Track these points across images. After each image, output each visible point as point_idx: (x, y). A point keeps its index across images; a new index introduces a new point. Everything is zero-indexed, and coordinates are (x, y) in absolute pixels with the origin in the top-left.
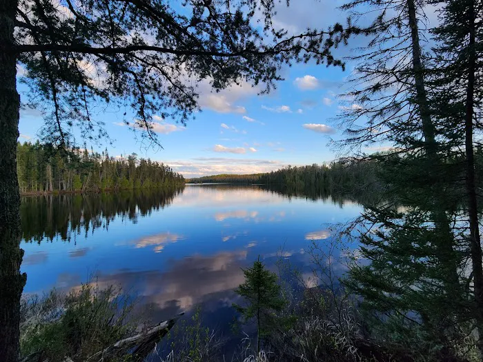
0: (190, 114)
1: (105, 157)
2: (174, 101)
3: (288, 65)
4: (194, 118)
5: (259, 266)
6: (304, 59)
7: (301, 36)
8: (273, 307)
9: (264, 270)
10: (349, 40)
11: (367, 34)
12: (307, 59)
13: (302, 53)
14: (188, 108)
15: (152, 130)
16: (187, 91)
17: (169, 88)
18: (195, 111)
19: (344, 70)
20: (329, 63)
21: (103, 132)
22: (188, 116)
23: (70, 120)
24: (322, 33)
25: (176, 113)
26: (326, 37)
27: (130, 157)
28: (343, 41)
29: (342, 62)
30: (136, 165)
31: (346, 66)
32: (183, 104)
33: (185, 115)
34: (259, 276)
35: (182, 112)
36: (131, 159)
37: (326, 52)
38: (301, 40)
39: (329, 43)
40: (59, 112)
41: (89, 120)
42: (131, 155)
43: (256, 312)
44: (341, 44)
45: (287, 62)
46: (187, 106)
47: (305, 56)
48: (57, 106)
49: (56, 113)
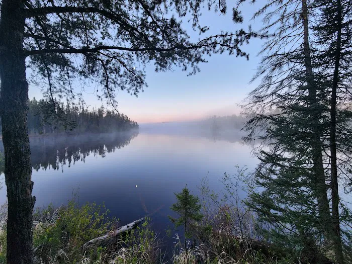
0: (140, 88)
1: (82, 110)
2: (129, 80)
3: (208, 55)
4: (143, 91)
5: (186, 192)
6: (220, 51)
7: (216, 36)
8: (195, 219)
9: (189, 194)
10: (249, 40)
11: (262, 38)
12: (222, 51)
13: (218, 47)
14: (138, 85)
15: (114, 99)
16: (137, 74)
17: (125, 72)
18: (144, 87)
19: (248, 59)
20: (238, 54)
21: (82, 100)
22: (139, 90)
23: (60, 93)
24: (232, 34)
25: (130, 88)
26: (234, 37)
27: (99, 110)
28: (245, 41)
29: (247, 54)
30: (104, 116)
31: (249, 57)
32: (135, 82)
33: (136, 89)
34: (186, 199)
35: (134, 88)
36: (100, 111)
37: (235, 47)
38: (217, 39)
39: (237, 41)
40: (52, 88)
41: (72, 92)
42: (100, 108)
43: (184, 222)
44: (245, 43)
45: (208, 53)
46: (137, 83)
47: (221, 49)
48: (50, 85)
49: (50, 89)
